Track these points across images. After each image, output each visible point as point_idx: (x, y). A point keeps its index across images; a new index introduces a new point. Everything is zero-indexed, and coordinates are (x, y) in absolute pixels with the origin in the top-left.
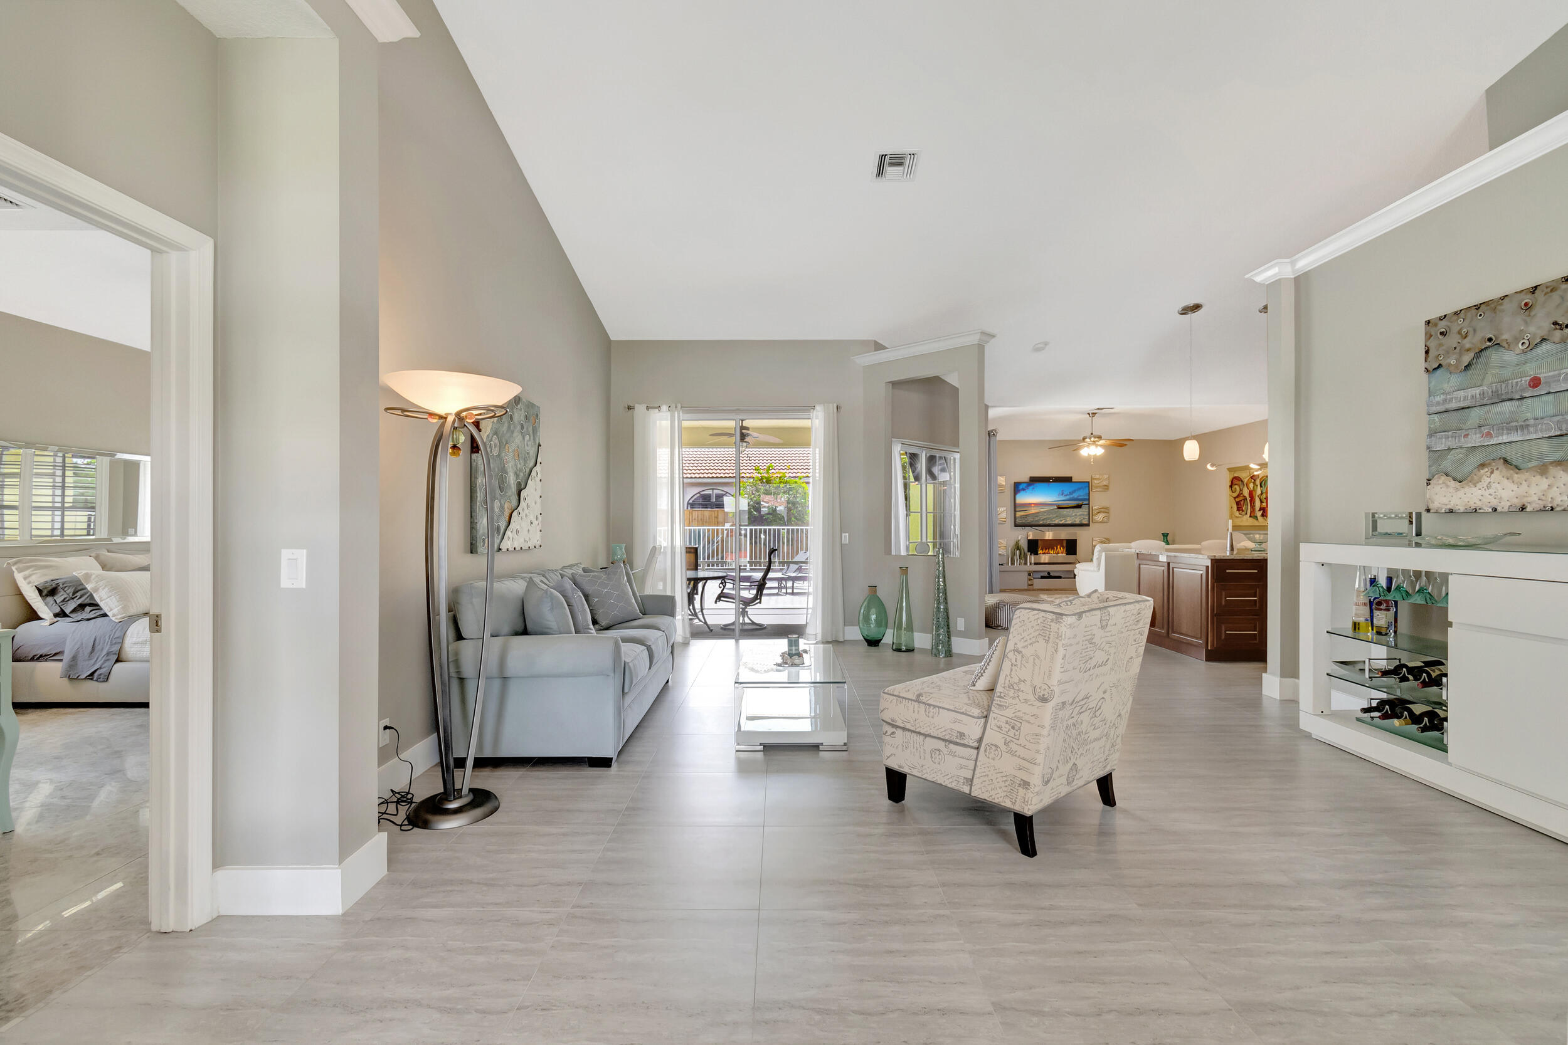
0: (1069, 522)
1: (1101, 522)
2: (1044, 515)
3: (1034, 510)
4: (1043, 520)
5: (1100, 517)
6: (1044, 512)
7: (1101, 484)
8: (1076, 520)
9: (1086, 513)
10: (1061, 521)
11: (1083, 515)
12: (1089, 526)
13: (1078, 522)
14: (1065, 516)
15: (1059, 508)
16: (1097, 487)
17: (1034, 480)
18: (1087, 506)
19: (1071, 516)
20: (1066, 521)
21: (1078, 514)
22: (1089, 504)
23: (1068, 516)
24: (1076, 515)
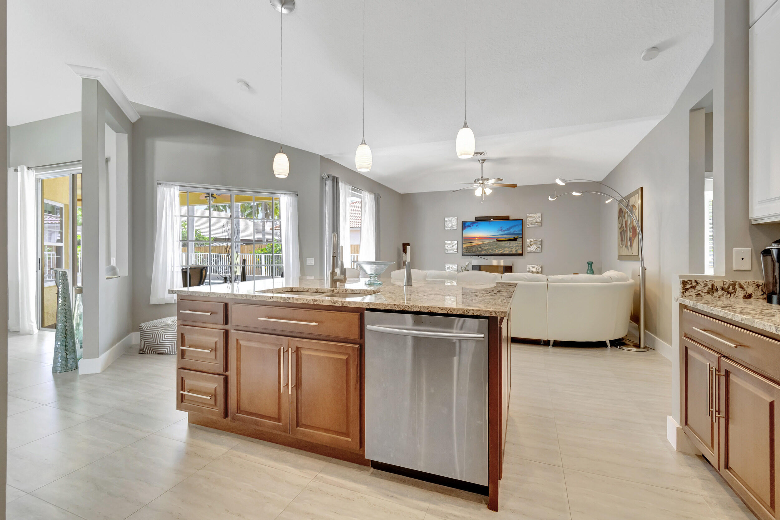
0: (507, 252)
1: (534, 252)
2: (486, 246)
3: (478, 243)
4: (485, 250)
5: (533, 248)
6: (487, 244)
7: (533, 221)
8: (513, 250)
9: (521, 245)
10: (500, 251)
11: (519, 246)
12: (522, 255)
13: (514, 252)
14: (505, 247)
15: (498, 241)
16: (531, 224)
17: (479, 219)
18: (521, 239)
19: (509, 247)
20: (504, 251)
21: (514, 245)
22: (522, 238)
23: (506, 247)
24: (512, 246)
